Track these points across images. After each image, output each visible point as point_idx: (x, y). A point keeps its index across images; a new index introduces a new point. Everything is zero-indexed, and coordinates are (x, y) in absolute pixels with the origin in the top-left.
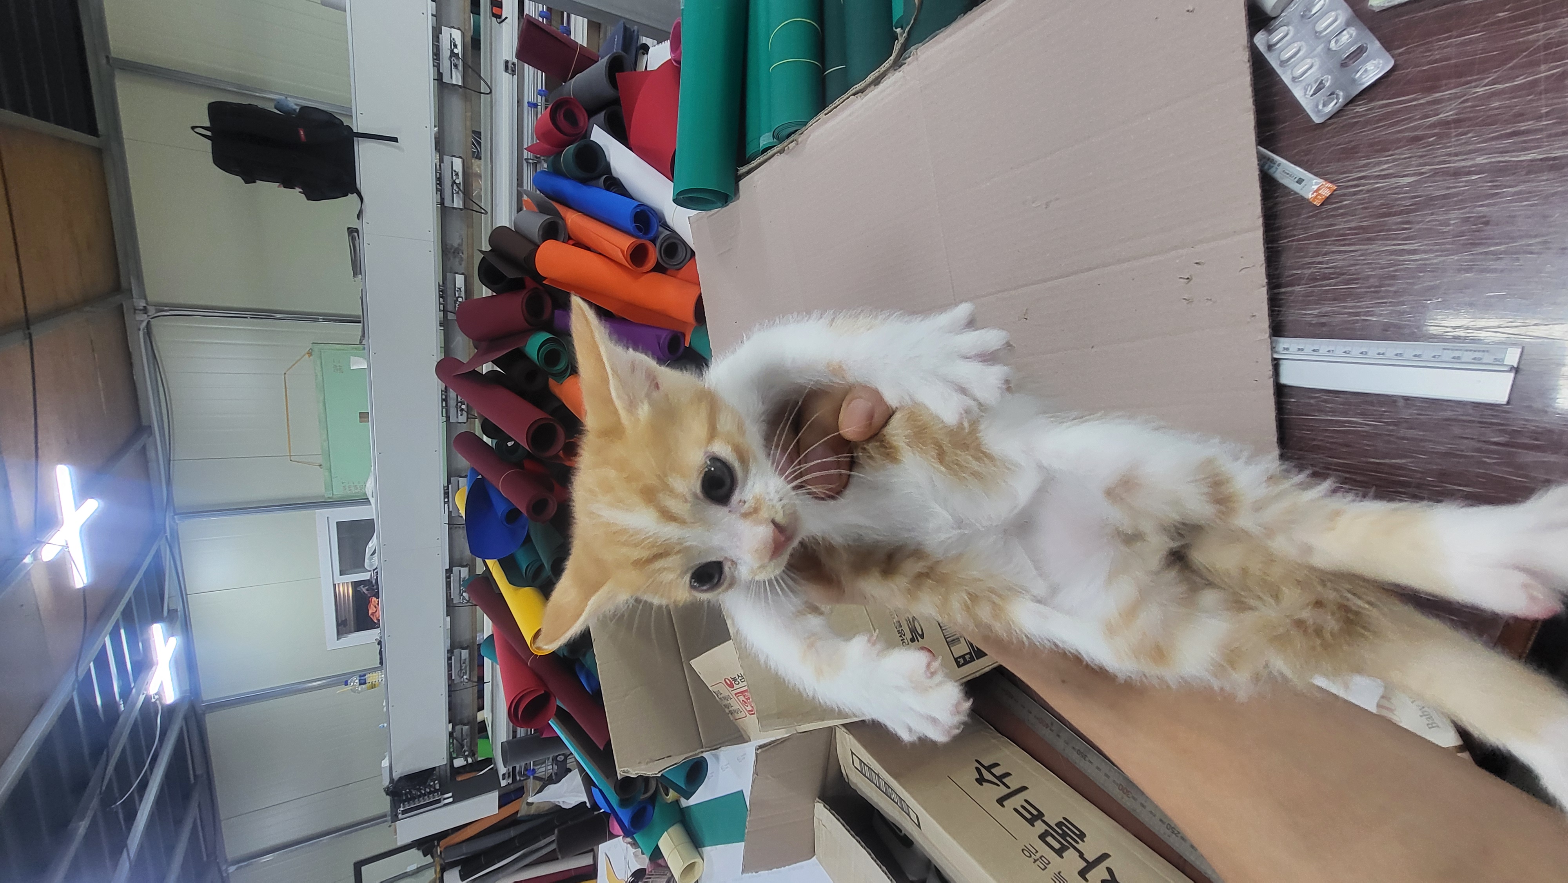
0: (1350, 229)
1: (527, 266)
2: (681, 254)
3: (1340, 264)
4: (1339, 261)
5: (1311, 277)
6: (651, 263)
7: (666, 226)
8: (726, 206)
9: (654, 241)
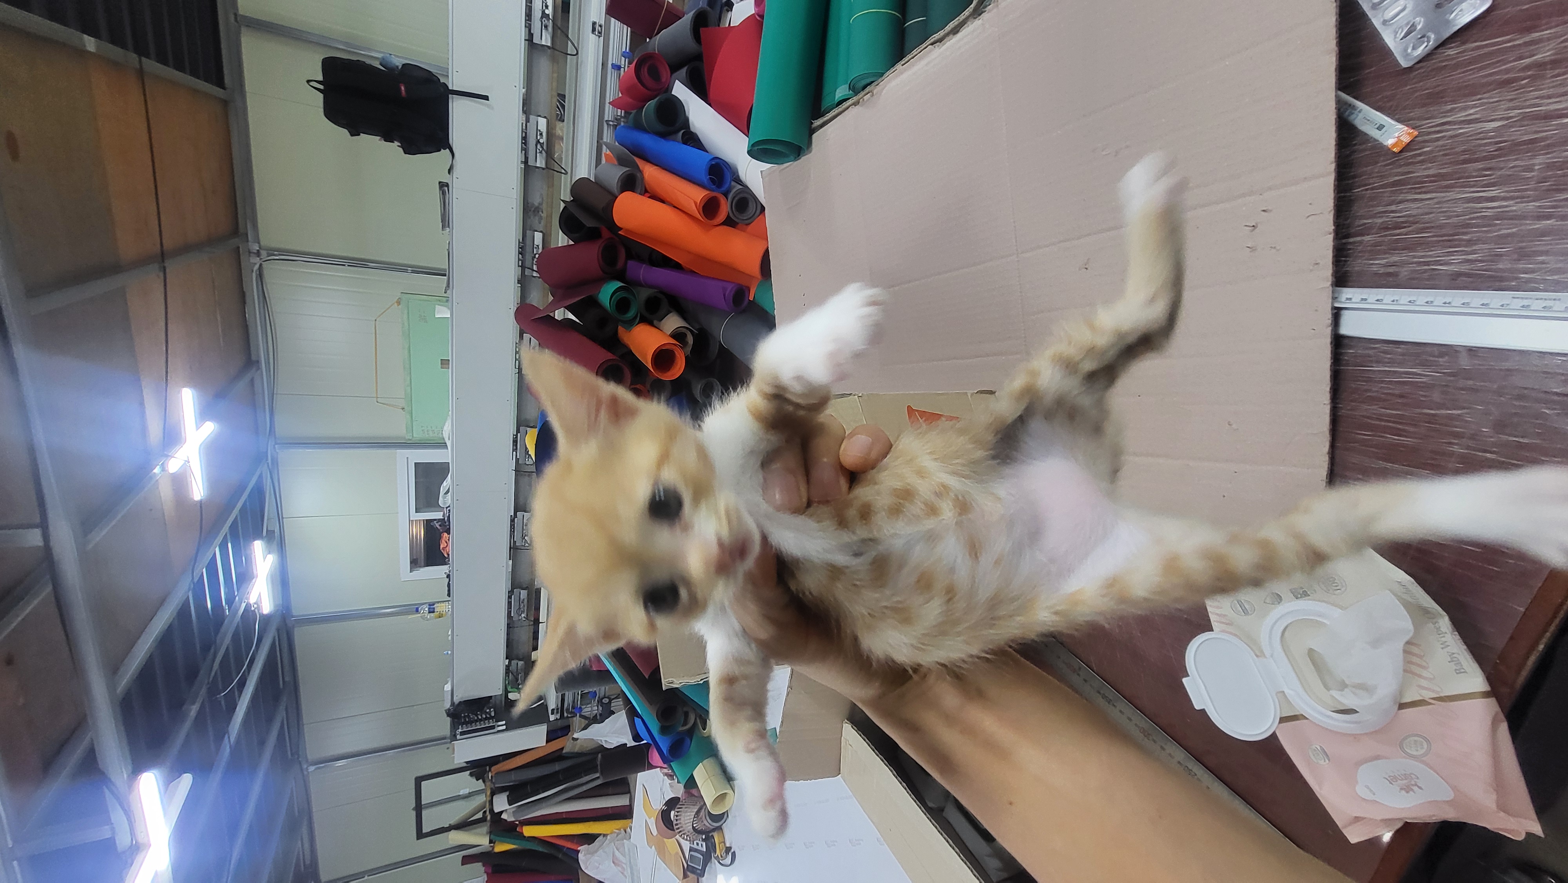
0: (1427, 176)
1: (605, 215)
2: (752, 206)
3: (1414, 212)
4: (1413, 209)
5: (1382, 227)
6: (722, 217)
7: (738, 180)
8: (798, 160)
9: (726, 195)
